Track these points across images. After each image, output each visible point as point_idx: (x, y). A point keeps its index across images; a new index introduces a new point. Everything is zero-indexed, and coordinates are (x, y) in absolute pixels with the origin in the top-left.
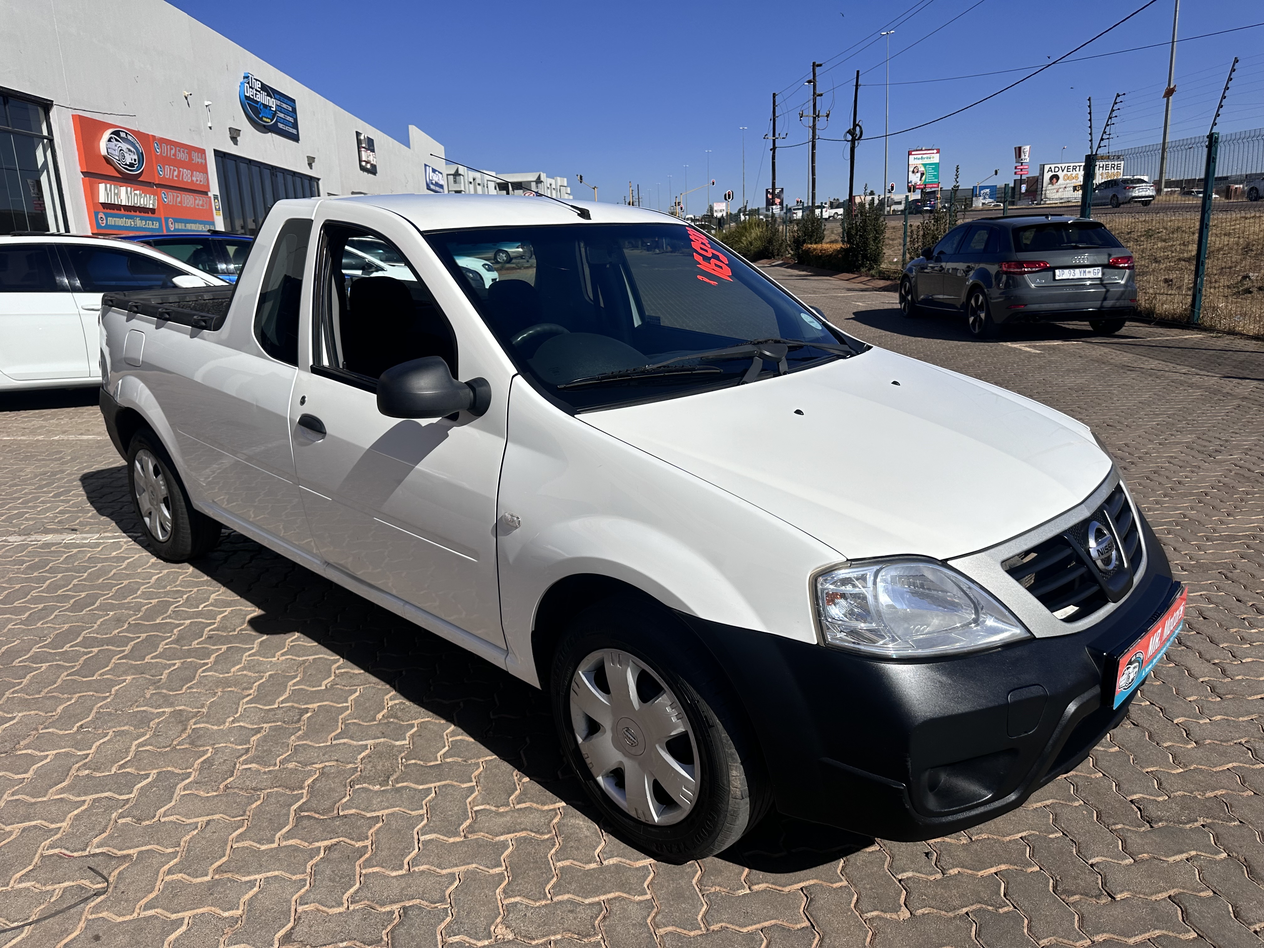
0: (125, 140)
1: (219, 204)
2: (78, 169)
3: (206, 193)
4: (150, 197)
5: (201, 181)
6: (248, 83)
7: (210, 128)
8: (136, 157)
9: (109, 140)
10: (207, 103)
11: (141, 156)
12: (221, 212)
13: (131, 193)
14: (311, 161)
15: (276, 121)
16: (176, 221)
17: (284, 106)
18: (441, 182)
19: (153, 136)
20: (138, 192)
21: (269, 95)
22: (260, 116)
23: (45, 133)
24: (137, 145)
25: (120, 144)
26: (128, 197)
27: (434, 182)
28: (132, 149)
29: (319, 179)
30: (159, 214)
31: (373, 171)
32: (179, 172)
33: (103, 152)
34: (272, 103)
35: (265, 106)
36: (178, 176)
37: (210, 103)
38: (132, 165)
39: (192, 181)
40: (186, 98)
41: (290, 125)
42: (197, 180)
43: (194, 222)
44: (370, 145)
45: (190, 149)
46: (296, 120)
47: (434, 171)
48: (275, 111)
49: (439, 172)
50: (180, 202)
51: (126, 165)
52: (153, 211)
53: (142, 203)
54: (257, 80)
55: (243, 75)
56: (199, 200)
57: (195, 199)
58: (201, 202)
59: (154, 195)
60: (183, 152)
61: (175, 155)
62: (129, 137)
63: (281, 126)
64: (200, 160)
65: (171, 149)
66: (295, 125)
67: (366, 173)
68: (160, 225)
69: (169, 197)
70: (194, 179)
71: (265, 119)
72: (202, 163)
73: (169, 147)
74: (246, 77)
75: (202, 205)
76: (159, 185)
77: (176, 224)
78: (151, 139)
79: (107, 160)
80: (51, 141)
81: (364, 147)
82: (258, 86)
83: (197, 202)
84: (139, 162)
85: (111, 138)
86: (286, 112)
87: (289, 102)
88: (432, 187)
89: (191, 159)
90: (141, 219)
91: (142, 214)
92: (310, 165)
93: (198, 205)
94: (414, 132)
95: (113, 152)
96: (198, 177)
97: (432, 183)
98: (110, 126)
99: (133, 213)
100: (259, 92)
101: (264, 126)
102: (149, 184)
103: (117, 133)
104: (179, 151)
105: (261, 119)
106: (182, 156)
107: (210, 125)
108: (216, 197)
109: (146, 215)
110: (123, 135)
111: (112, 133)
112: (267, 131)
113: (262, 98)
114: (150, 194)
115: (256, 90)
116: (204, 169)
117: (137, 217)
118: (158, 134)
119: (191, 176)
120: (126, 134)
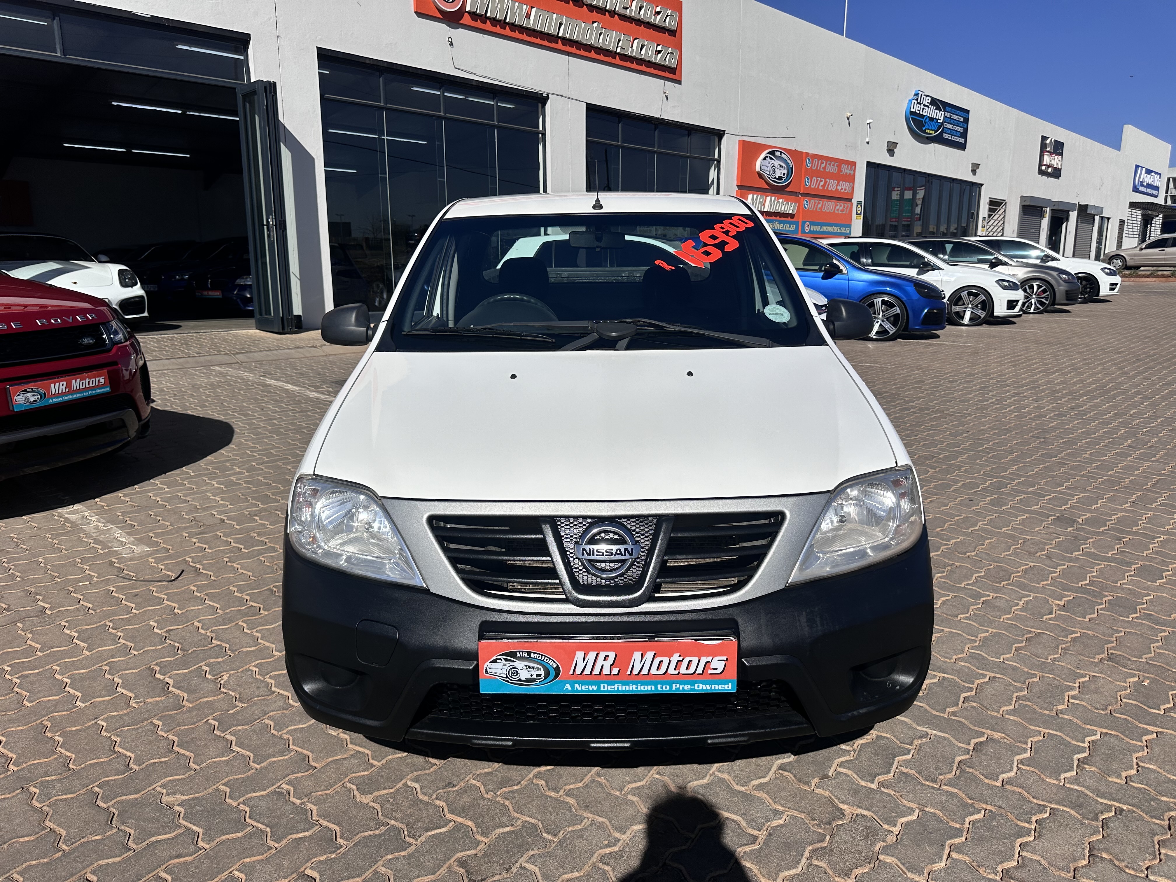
0: (779, 158)
1: (861, 209)
2: (735, 183)
3: (850, 200)
4: (791, 204)
5: (845, 190)
6: (917, 100)
7: (868, 143)
8: (786, 172)
9: (765, 159)
10: (868, 122)
11: (790, 170)
12: (862, 216)
13: (774, 202)
14: (975, 169)
15: (942, 132)
16: (813, 224)
17: (955, 117)
18: (1156, 184)
19: (807, 154)
20: (781, 201)
21: (938, 108)
22: (924, 129)
23: (716, 157)
24: (789, 162)
25: (773, 161)
26: (771, 205)
27: (1145, 184)
28: (784, 165)
29: (982, 185)
30: (799, 219)
31: (1056, 173)
32: (826, 182)
33: (758, 168)
34: (940, 116)
35: (931, 119)
36: (823, 186)
37: (871, 121)
38: (780, 178)
39: (837, 189)
40: (848, 119)
41: (958, 134)
42: (842, 189)
43: (830, 225)
44: (1058, 148)
45: (840, 162)
46: (966, 130)
47: (1149, 172)
48: (942, 123)
49: (1156, 173)
50: (821, 208)
51: (775, 178)
52: (792, 216)
53: (783, 209)
54: (927, 96)
55: (913, 93)
56: (840, 206)
57: (836, 205)
58: (841, 208)
59: (796, 202)
60: (834, 165)
61: (824, 168)
62: (783, 155)
63: (946, 136)
64: (848, 172)
65: (822, 163)
66: (964, 135)
67: (1045, 177)
68: (797, 228)
69: (809, 204)
70: (839, 188)
71: (928, 131)
72: (850, 174)
73: (820, 162)
74: (917, 94)
75: (842, 210)
76: (804, 194)
77: (812, 227)
78: (804, 156)
79: (760, 176)
80: (719, 162)
81: (1048, 152)
82: (927, 101)
83: (837, 208)
84: (787, 176)
85: (767, 157)
86: (956, 123)
87: (961, 113)
88: (1141, 189)
89: (840, 171)
90: (780, 222)
91: (782, 219)
92: (974, 172)
93: (838, 210)
94: (1130, 132)
95: (766, 168)
96: (843, 187)
97: (1142, 185)
98: (767, 147)
99: (773, 218)
100: (928, 106)
101: (927, 138)
102: (795, 194)
103: (772, 153)
104: (830, 164)
105: (924, 132)
106: (832, 168)
107: (867, 141)
108: (859, 203)
109: (786, 219)
110: (778, 154)
111: (768, 153)
112: (929, 141)
113: (931, 112)
114: (792, 201)
115: (925, 105)
116: (851, 179)
117: (776, 221)
118: (812, 151)
119: (837, 186)
120: (781, 152)
